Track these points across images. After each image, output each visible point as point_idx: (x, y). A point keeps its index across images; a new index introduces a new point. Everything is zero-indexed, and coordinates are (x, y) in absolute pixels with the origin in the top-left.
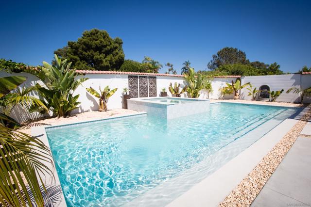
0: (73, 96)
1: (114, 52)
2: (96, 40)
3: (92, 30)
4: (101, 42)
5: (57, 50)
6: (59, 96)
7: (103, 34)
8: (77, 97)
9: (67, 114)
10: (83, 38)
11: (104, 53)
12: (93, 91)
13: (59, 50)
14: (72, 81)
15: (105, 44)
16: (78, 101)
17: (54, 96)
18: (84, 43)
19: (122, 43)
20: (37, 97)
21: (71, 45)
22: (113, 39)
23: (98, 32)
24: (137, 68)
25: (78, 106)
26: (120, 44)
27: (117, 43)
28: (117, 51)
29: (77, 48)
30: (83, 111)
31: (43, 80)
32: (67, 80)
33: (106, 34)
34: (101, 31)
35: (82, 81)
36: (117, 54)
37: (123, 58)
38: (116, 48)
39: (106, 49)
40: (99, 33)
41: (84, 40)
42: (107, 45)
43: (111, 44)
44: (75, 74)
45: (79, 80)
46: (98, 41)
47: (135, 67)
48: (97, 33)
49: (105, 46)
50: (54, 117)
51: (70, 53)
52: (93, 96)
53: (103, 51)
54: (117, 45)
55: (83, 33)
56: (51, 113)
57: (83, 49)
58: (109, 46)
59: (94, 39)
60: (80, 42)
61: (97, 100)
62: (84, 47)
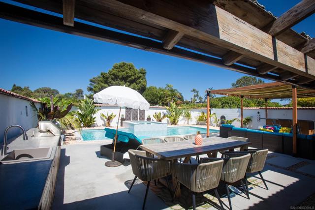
0: (93, 117)
1: (138, 81)
2: (123, 71)
3: (120, 63)
4: (127, 73)
5: (92, 78)
6: (86, 117)
7: (129, 66)
8: (95, 118)
9: (89, 126)
10: (113, 69)
11: (128, 82)
12: (103, 115)
13: (94, 78)
14: (93, 110)
15: (130, 75)
16: (95, 120)
17: (84, 117)
18: (113, 74)
19: (145, 73)
20: (77, 117)
21: (103, 75)
22: (138, 70)
23: (126, 64)
24: (157, 95)
25: (95, 123)
26: (144, 74)
27: (141, 73)
28: (140, 80)
29: (107, 78)
30: (97, 126)
31: (80, 109)
32: (91, 110)
33: (132, 66)
34: (127, 63)
35: (98, 110)
36: (140, 82)
37: (145, 87)
38: (139, 77)
39: (131, 78)
40: (126, 66)
41: (114, 72)
42: (132, 75)
43: (135, 74)
44: (95, 106)
45: (96, 110)
46: (125, 73)
47: (155, 94)
48: (124, 66)
49: (130, 76)
50: (83, 127)
51: (102, 82)
52: (104, 118)
53: (128, 80)
54: (141, 75)
55: (114, 65)
56: (82, 125)
57: (112, 79)
58: (134, 76)
59: (121, 71)
60: (110, 73)
61: (106, 120)
62: (113, 77)
